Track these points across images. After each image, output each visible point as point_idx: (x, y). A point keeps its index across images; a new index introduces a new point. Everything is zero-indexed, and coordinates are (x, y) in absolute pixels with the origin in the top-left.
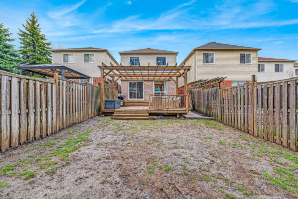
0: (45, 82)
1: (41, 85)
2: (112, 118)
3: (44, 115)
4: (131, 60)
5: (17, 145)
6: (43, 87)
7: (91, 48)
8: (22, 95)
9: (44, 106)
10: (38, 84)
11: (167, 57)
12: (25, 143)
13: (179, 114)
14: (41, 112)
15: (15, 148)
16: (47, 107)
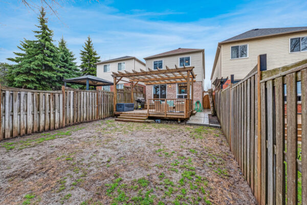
0: (53, 93)
1: (49, 95)
2: (116, 120)
3: (52, 115)
4: (155, 64)
5: (31, 133)
6: (51, 97)
7: (127, 57)
8: (35, 102)
9: (52, 109)
10: (47, 95)
11: (191, 56)
12: (36, 132)
13: (180, 118)
14: (50, 113)
15: (29, 135)
16: (55, 109)
